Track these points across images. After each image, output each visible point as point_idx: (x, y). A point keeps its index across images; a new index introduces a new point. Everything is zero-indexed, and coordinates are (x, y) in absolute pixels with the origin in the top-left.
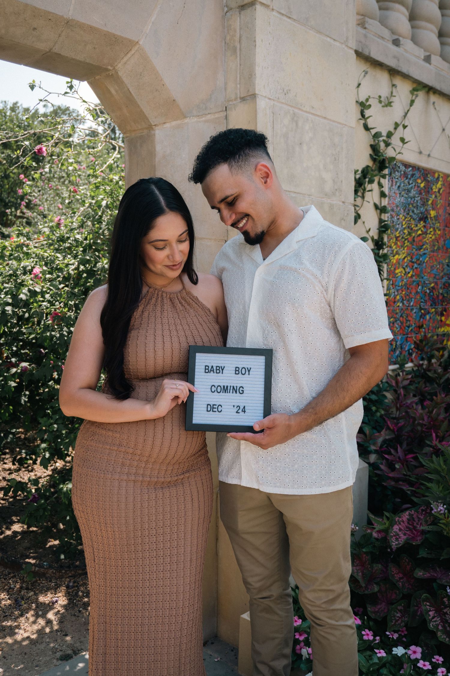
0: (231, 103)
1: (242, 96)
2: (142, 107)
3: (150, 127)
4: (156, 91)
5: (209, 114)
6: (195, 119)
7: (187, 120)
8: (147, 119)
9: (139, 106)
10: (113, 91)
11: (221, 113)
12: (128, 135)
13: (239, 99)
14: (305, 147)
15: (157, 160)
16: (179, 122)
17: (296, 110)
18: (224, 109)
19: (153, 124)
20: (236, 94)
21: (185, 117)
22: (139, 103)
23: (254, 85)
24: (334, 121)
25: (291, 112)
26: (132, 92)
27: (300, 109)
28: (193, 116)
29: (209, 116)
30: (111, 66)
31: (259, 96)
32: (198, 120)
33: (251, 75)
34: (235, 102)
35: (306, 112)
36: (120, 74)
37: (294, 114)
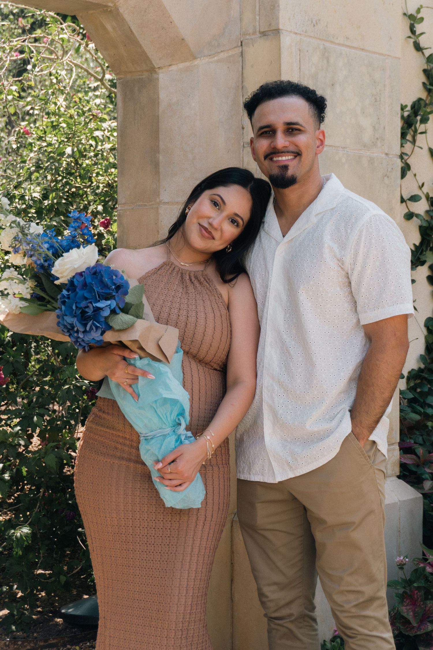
0: (248, 37)
1: (262, 30)
2: (145, 48)
3: (153, 70)
4: (163, 29)
5: (222, 51)
6: (207, 60)
7: (196, 62)
8: (150, 61)
9: (140, 46)
10: (109, 27)
11: (236, 49)
12: (121, 76)
13: (258, 33)
14: (338, 88)
15: (161, 109)
16: (187, 64)
17: (327, 44)
18: (240, 44)
19: (156, 67)
20: (255, 27)
21: (195, 58)
22: (141, 43)
23: (278, 19)
24: (374, 53)
25: (322, 47)
26: (134, 31)
27: (332, 42)
28: (204, 56)
29: (222, 54)
30: (112, 3)
31: (284, 32)
32: (210, 60)
33: (274, 6)
34: (253, 37)
35: (339, 44)
36: (121, 10)
37: (325, 48)
